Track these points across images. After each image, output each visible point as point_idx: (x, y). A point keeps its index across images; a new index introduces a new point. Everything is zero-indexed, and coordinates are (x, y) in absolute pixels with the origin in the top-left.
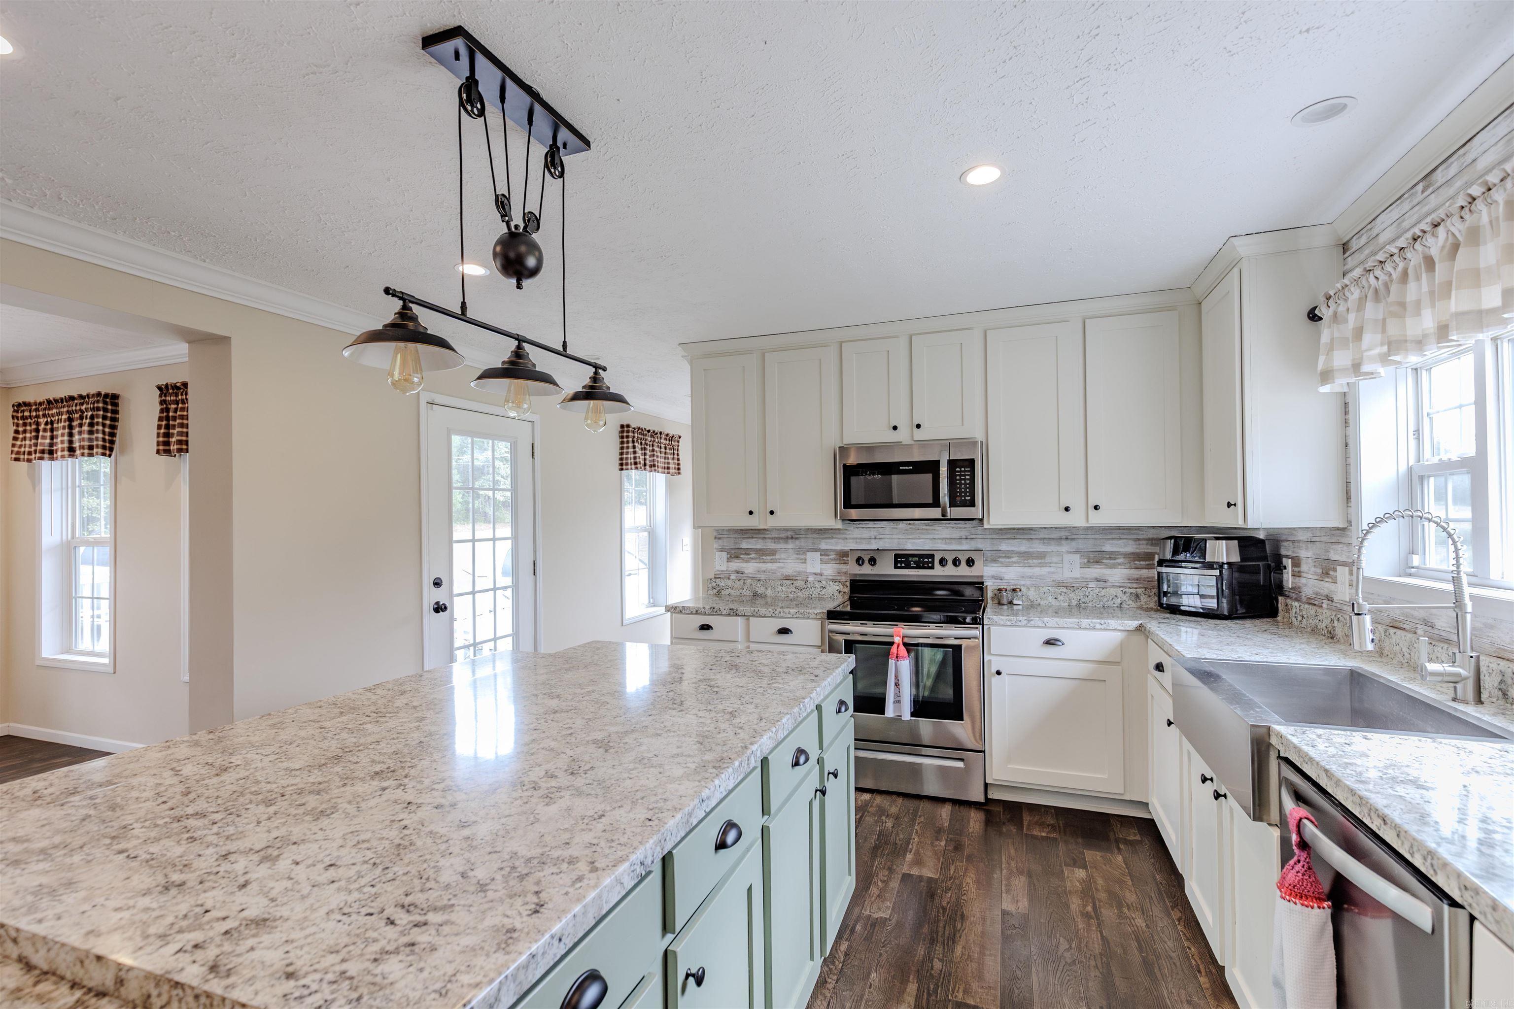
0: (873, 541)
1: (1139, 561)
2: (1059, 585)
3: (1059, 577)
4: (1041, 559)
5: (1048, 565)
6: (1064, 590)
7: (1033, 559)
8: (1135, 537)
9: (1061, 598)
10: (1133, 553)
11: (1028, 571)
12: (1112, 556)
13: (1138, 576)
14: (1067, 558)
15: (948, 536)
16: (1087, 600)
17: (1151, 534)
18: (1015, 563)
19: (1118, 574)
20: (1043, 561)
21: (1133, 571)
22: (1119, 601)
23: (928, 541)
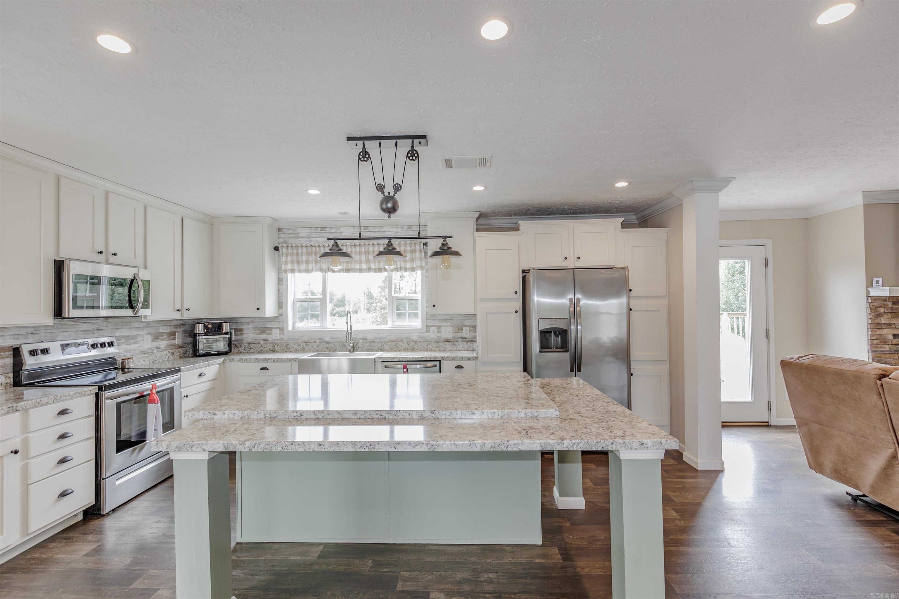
0: (30, 336)
1: (171, 336)
2: (143, 353)
3: (142, 349)
4: (135, 339)
5: (138, 342)
6: (147, 355)
7: (132, 340)
8: (169, 324)
9: (146, 360)
10: (169, 333)
11: (129, 347)
12: (162, 334)
13: (170, 344)
14: (146, 337)
15: (86, 329)
16: (156, 359)
17: (175, 323)
18: (123, 343)
19: (164, 343)
20: (136, 340)
21: (169, 342)
22: (167, 357)
23: (73, 333)
